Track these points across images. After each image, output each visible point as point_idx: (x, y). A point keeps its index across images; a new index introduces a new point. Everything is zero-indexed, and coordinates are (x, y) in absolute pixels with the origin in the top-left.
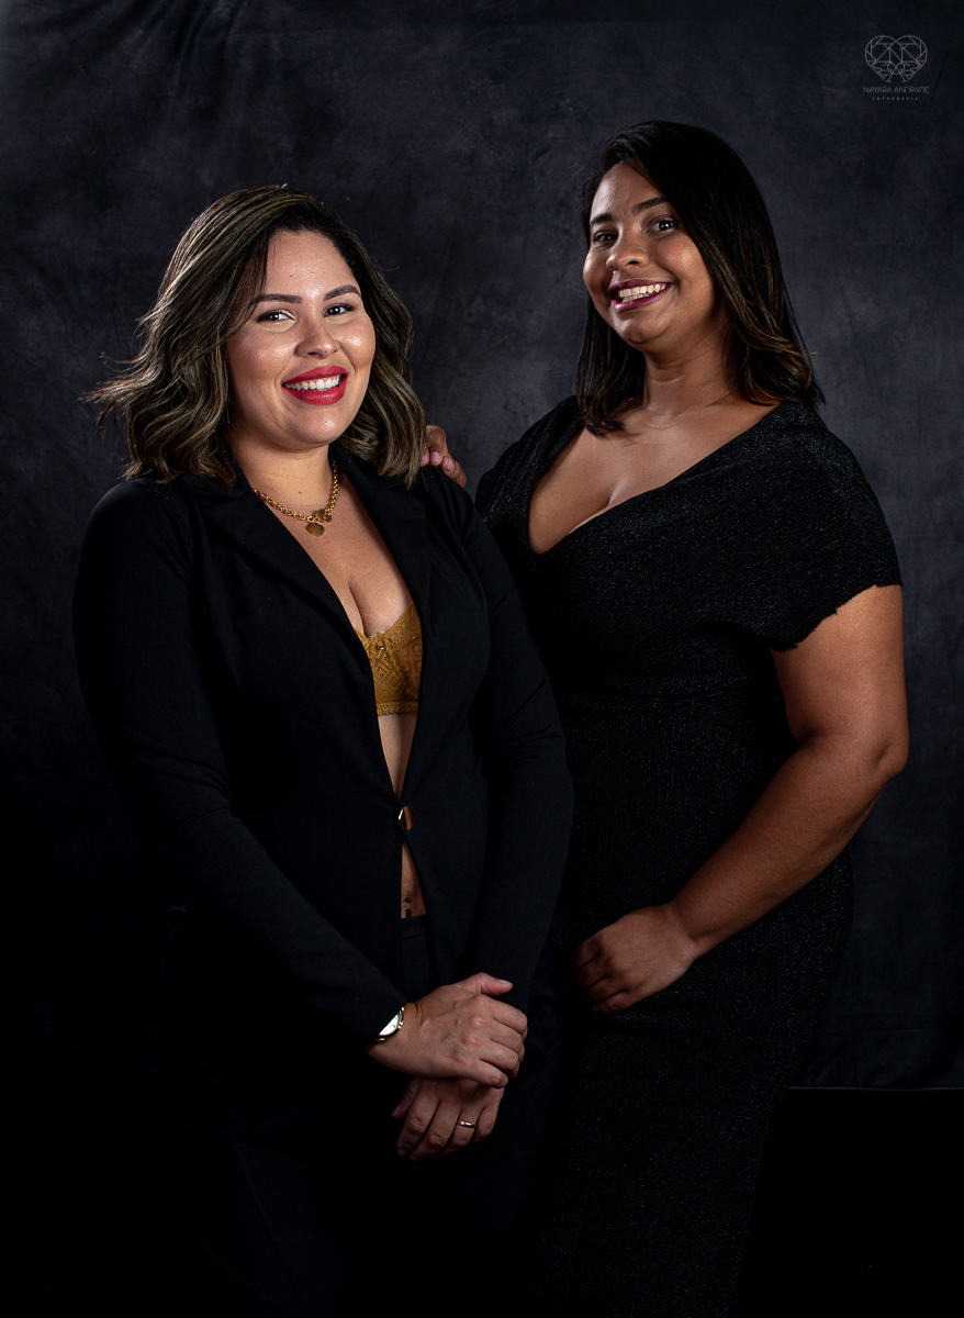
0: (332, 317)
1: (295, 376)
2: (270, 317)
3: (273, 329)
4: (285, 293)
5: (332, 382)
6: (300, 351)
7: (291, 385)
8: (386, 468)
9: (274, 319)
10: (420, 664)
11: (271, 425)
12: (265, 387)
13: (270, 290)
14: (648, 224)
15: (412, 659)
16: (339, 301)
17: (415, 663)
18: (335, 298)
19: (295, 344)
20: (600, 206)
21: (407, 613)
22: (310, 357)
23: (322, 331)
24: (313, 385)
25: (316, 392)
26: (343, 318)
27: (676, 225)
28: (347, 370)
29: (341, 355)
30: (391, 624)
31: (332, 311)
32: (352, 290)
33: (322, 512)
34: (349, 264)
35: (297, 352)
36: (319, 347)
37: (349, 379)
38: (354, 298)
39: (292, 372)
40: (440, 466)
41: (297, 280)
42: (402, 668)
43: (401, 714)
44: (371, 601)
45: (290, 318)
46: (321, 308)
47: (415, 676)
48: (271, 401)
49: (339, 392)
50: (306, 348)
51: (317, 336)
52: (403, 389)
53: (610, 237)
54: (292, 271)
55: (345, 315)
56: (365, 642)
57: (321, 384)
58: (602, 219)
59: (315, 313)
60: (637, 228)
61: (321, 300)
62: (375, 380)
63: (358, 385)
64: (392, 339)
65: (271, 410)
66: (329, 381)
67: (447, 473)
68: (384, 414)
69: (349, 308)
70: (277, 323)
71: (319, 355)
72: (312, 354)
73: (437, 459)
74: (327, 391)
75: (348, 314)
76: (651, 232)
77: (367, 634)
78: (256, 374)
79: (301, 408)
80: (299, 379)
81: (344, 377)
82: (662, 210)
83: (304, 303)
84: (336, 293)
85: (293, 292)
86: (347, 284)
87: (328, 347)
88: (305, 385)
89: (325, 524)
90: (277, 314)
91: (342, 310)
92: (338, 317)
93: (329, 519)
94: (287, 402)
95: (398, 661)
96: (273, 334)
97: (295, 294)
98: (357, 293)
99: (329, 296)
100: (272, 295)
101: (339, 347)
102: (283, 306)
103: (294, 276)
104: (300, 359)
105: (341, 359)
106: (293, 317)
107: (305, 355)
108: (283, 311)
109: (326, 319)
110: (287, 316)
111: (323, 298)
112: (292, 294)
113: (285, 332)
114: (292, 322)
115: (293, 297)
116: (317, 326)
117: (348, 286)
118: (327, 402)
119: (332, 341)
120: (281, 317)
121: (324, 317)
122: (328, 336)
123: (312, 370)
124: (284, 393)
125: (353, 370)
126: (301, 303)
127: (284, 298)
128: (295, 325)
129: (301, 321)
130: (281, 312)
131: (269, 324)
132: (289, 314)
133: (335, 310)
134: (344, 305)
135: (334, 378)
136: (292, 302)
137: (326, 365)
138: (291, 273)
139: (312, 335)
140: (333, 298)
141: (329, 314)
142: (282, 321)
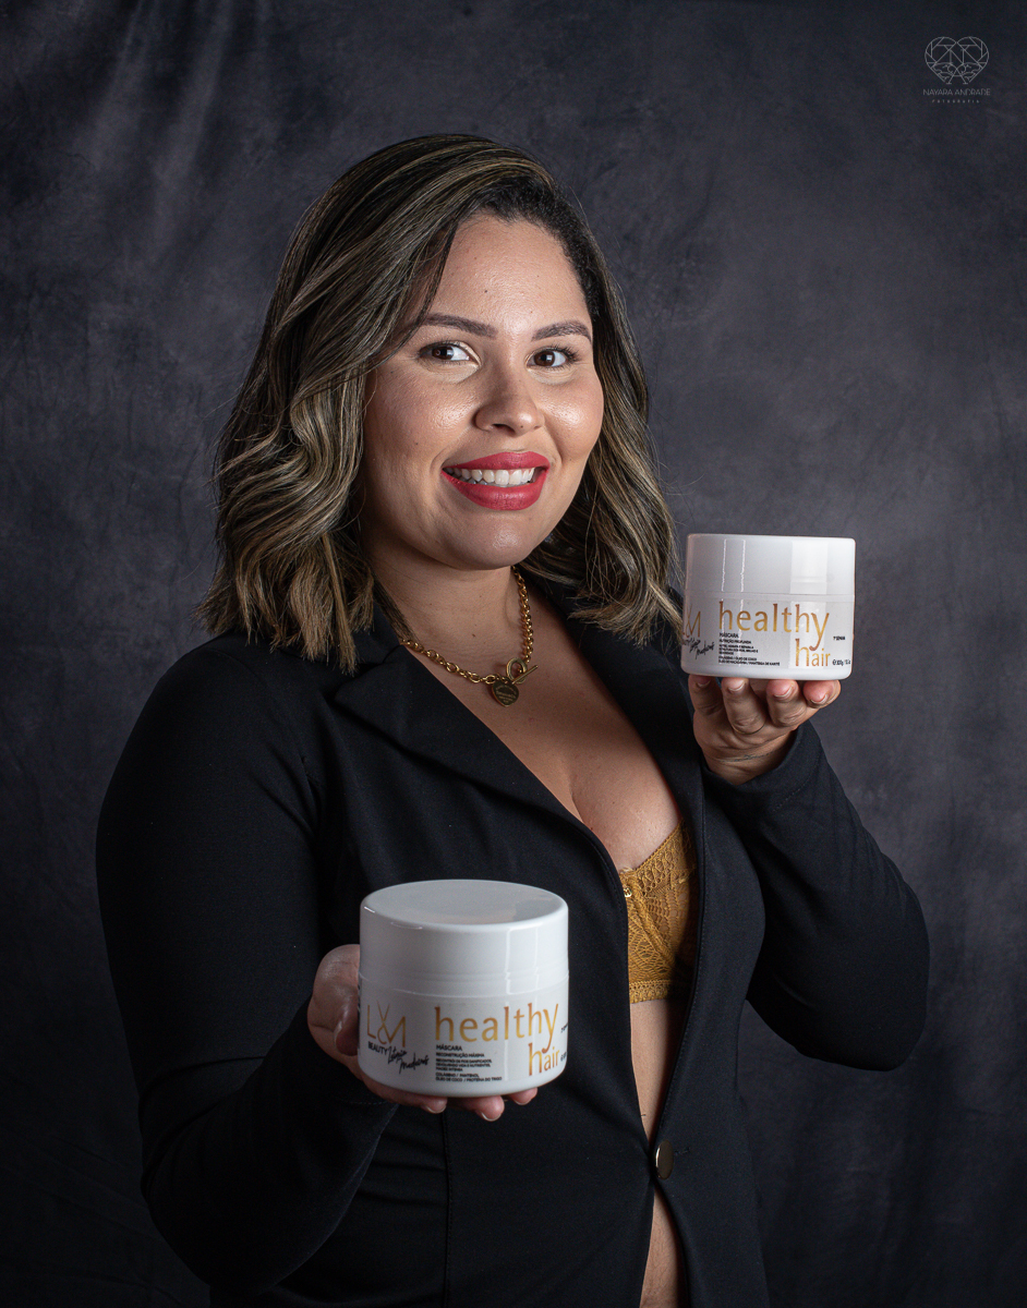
0: (541, 370)
2: (439, 352)
3: (440, 377)
4: (471, 318)
5: (522, 476)
6: (481, 419)
7: (455, 471)
9: (446, 357)
11: (411, 529)
12: (414, 469)
13: (438, 307)
16: (555, 344)
18: (552, 338)
19: (472, 407)
22: (495, 431)
23: (521, 391)
24: (490, 476)
25: (494, 487)
26: (556, 375)
28: (551, 460)
29: (543, 435)
31: (541, 359)
32: (581, 330)
34: (583, 287)
35: (475, 420)
36: (511, 417)
37: (549, 475)
38: (582, 344)
39: (461, 451)
44: (605, 816)
45: (472, 359)
46: (525, 352)
49: (532, 491)
51: (511, 397)
54: (489, 283)
55: (561, 371)
57: (503, 478)
59: (516, 358)
61: (528, 339)
63: (563, 487)
65: (415, 505)
66: (517, 473)
70: (448, 366)
71: (510, 430)
74: (511, 489)
75: (573, 367)
79: (464, 508)
80: (471, 466)
81: (542, 470)
83: (499, 338)
84: (554, 331)
85: (483, 318)
86: (575, 318)
87: (526, 418)
88: (478, 475)
90: (452, 349)
91: (559, 358)
92: (548, 371)
94: (445, 498)
96: (440, 383)
97: (487, 323)
98: (587, 336)
99: (542, 334)
100: (446, 317)
101: (543, 421)
102: (464, 338)
103: (491, 292)
104: (477, 433)
105: (543, 443)
106: (477, 358)
107: (488, 427)
108: (462, 345)
109: (529, 370)
110: (468, 354)
111: (531, 335)
112: (482, 321)
113: (460, 383)
114: (474, 366)
115: (483, 326)
116: (517, 379)
117: (576, 322)
118: (509, 507)
119: (534, 410)
120: (457, 354)
121: (529, 366)
122: (530, 401)
123: (495, 453)
124: (443, 482)
125: (559, 463)
126: (494, 338)
127: (468, 326)
128: (478, 372)
129: (490, 367)
130: (458, 347)
131: (437, 364)
132: (471, 352)
133: (549, 358)
134: (564, 351)
135: (527, 471)
136: (479, 334)
137: (519, 448)
138: (486, 287)
139: (503, 394)
140: (550, 336)
141: (537, 364)
142: (457, 362)
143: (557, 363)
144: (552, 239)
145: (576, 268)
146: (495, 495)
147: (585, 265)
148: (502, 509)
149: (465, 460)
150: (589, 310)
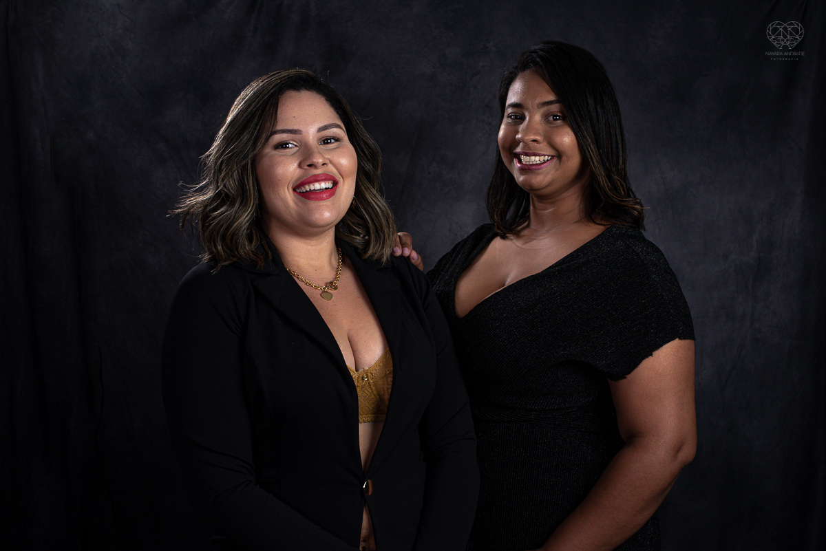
0: (326, 145)
1: (300, 182)
2: (283, 145)
3: (285, 153)
4: (291, 128)
5: (323, 185)
6: (302, 165)
7: (297, 188)
8: (370, 252)
9: (286, 147)
10: (390, 390)
12: (281, 192)
13: (279, 127)
14: (546, 117)
15: (386, 386)
16: (329, 134)
17: (388, 389)
18: (326, 131)
19: (298, 162)
20: (512, 98)
21: (385, 356)
23: (316, 150)
25: (314, 192)
27: (564, 118)
28: (338, 179)
29: (332, 168)
30: (373, 363)
31: (326, 141)
32: (338, 126)
33: (331, 283)
34: (338, 113)
35: (300, 166)
36: (314, 160)
37: (339, 185)
38: (340, 132)
39: (299, 179)
40: (409, 257)
41: (298, 120)
42: (379, 395)
43: (375, 422)
44: (361, 347)
45: (296, 146)
46: (316, 138)
47: (387, 397)
48: (286, 199)
49: (331, 191)
50: (306, 161)
51: (313, 154)
52: (378, 202)
53: (519, 118)
54: (295, 114)
55: (335, 145)
56: (354, 375)
57: (317, 186)
58: (514, 105)
59: (312, 141)
60: (538, 117)
61: (316, 132)
62: (358, 193)
64: (369, 167)
67: (413, 261)
68: (367, 216)
70: (288, 150)
71: (313, 166)
72: (310, 166)
73: (407, 252)
74: (321, 191)
75: (338, 143)
76: (548, 122)
77: (357, 370)
78: (274, 183)
79: (305, 204)
80: (302, 184)
81: (335, 182)
82: (555, 108)
83: (304, 134)
84: (326, 128)
85: (296, 127)
86: (334, 122)
88: (307, 188)
89: (333, 292)
90: (288, 144)
91: (333, 141)
92: (330, 146)
93: (336, 288)
94: (296, 201)
95: (376, 388)
96: (284, 155)
98: (342, 129)
99: (321, 129)
100: (281, 130)
101: (328, 161)
102: (290, 138)
103: (296, 117)
104: (302, 171)
106: (298, 146)
107: (306, 167)
108: (291, 142)
109: (321, 146)
110: (294, 145)
113: (292, 155)
114: (297, 148)
115: (296, 130)
117: (336, 124)
118: (322, 199)
119: (323, 157)
120: (290, 145)
121: (320, 144)
122: (320, 153)
123: (311, 177)
124: (294, 195)
125: (342, 180)
126: (301, 134)
127: (290, 132)
128: (298, 150)
129: (302, 146)
131: (282, 150)
132: (295, 143)
133: (328, 140)
134: (334, 137)
135: (327, 183)
136: (295, 134)
137: (320, 173)
139: (309, 154)
140: (324, 130)
141: (324, 144)
142: (291, 148)
146: (315, 194)
150: (340, 118)
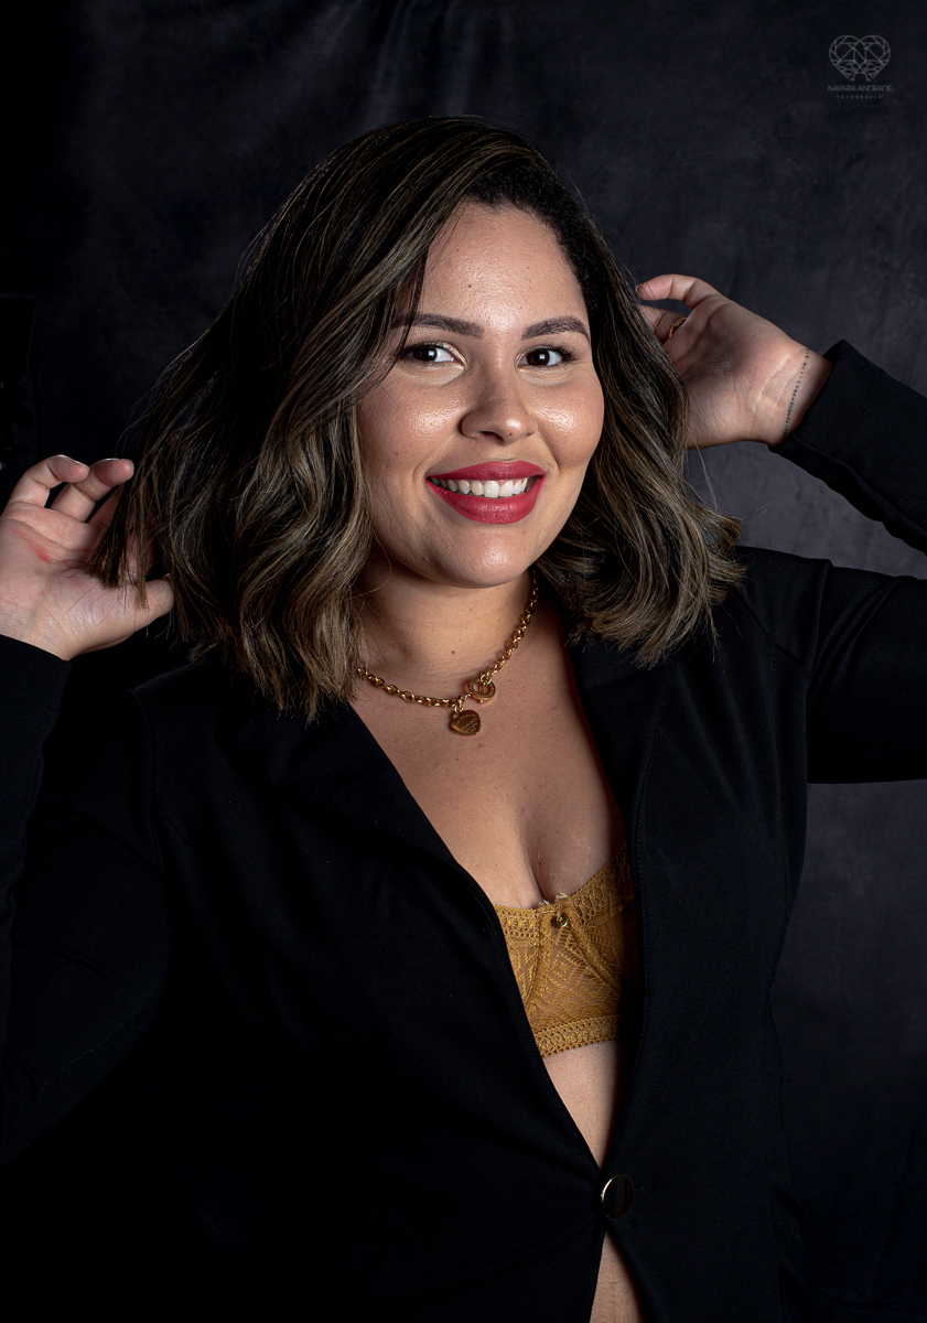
0: (534, 370)
2: (422, 353)
3: (422, 380)
4: (455, 315)
5: (513, 488)
6: (467, 425)
7: (441, 481)
9: (429, 359)
12: (395, 480)
16: (549, 342)
18: (545, 336)
19: (456, 412)
22: (483, 437)
23: (509, 395)
24: (479, 488)
25: (483, 499)
26: (552, 374)
28: (545, 468)
29: (537, 442)
30: (582, 882)
31: (535, 358)
32: (576, 326)
34: (580, 278)
35: (461, 427)
37: (547, 483)
38: (579, 342)
39: (447, 459)
41: (479, 296)
45: (457, 360)
46: (515, 351)
49: (523, 506)
50: (479, 422)
51: (499, 403)
54: (473, 277)
55: (557, 371)
57: (492, 489)
59: (504, 357)
61: (517, 338)
63: (560, 497)
65: (400, 518)
66: (509, 483)
69: (567, 356)
70: (430, 368)
71: (498, 437)
72: (486, 433)
74: (500, 500)
75: (570, 367)
78: (380, 457)
79: (453, 521)
80: (458, 475)
81: (536, 478)
83: (486, 338)
84: (546, 328)
85: (468, 316)
86: (569, 314)
87: (514, 424)
88: (465, 486)
90: (434, 348)
91: (554, 358)
92: (543, 371)
94: (431, 508)
96: (422, 388)
97: (472, 321)
98: (584, 332)
99: (533, 331)
100: (426, 316)
101: (535, 426)
102: (447, 339)
103: (475, 287)
104: (463, 441)
105: (537, 450)
106: (463, 360)
107: (475, 435)
108: (446, 346)
109: (522, 370)
110: (453, 355)
111: (521, 334)
112: (466, 320)
113: (444, 386)
114: (461, 368)
115: (467, 324)
116: (505, 382)
117: (570, 318)
118: (499, 520)
119: (525, 415)
120: (441, 355)
121: (521, 366)
122: (521, 405)
123: (482, 462)
124: (427, 493)
125: (555, 470)
126: (480, 337)
127: (452, 325)
128: (464, 374)
129: (477, 368)
130: (442, 348)
131: (418, 366)
132: (456, 353)
133: (542, 357)
134: (558, 350)
135: (519, 482)
136: (463, 333)
137: (509, 457)
138: (470, 281)
139: (491, 399)
140: (542, 334)
141: (530, 363)
142: (442, 363)
143: (552, 362)
144: (544, 226)
145: (571, 257)
146: (484, 508)
147: (581, 255)
148: (491, 523)
149: (449, 470)
150: (587, 303)
